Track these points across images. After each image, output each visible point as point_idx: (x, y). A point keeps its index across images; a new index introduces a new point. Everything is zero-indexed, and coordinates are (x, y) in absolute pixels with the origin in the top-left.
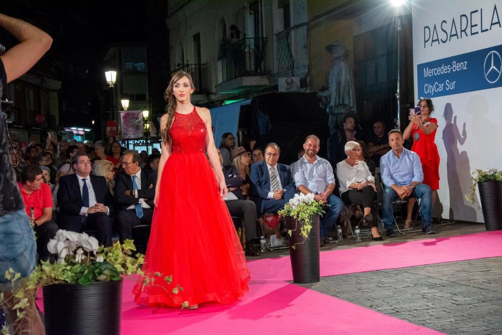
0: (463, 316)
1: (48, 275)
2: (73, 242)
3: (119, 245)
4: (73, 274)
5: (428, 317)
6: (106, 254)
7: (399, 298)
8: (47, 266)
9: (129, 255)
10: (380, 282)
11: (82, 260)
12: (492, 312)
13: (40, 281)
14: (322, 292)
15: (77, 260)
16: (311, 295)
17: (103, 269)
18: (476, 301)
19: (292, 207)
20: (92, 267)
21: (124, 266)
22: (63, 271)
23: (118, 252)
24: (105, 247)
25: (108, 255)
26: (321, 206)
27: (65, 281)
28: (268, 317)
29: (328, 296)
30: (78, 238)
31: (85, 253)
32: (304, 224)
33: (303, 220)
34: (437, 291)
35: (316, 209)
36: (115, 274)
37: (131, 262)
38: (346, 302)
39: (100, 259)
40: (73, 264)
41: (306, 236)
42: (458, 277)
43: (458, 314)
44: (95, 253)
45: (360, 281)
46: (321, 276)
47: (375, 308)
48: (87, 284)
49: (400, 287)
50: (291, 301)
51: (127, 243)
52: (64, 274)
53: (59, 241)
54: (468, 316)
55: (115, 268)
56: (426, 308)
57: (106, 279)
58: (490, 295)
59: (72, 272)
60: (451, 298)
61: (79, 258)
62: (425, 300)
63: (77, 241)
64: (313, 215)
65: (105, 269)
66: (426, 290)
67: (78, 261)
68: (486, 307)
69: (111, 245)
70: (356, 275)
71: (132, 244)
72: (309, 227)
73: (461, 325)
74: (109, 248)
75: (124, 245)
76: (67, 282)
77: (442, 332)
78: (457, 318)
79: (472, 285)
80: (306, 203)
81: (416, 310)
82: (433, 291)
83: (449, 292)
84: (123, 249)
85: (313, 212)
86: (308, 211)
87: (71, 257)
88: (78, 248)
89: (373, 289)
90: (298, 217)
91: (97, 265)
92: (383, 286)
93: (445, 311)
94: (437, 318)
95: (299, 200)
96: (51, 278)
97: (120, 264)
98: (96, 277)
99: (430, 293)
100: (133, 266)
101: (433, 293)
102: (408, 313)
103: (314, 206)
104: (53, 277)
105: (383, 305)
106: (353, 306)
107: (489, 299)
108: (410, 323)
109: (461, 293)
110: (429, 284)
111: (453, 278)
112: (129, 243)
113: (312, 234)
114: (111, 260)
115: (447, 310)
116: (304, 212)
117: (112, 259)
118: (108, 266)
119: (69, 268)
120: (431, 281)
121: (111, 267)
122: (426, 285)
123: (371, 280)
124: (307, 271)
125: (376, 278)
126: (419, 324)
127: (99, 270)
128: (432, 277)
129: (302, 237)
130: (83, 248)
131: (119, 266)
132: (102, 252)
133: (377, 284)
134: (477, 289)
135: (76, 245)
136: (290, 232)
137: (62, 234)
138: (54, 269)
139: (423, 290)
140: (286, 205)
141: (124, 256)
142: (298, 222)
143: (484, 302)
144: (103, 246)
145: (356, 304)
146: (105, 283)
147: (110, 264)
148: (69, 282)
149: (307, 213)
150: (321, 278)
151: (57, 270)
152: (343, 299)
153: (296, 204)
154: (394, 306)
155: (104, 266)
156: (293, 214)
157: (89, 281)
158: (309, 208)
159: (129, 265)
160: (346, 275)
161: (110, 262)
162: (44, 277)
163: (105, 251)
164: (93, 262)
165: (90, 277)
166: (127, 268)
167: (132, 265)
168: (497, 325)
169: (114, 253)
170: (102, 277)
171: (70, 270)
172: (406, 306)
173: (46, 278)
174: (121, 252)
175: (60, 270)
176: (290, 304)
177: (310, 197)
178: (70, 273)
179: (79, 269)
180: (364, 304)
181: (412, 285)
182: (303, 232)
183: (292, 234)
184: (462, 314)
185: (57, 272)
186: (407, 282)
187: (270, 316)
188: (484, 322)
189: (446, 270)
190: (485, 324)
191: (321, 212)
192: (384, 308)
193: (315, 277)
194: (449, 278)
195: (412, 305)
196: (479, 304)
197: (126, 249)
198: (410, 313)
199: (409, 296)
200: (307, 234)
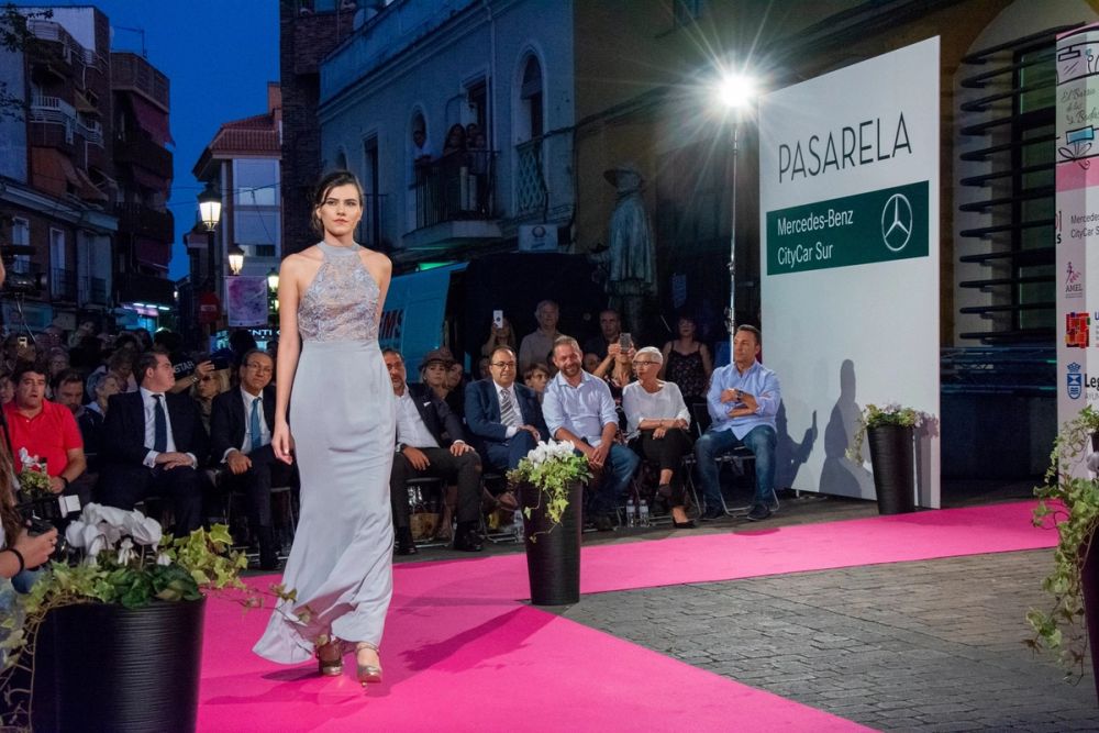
0: (830, 670)
1: (64, 587)
2: (114, 527)
4: (113, 587)
5: (768, 671)
6: (177, 550)
8: (61, 570)
9: (218, 554)
10: (687, 606)
11: (130, 561)
12: (881, 663)
13: (49, 598)
14: (580, 622)
15: (120, 561)
16: (562, 627)
17: (169, 578)
18: (854, 642)
19: (533, 466)
20: (149, 574)
21: (210, 573)
22: (94, 580)
23: (200, 546)
24: (174, 537)
25: (180, 551)
27: (96, 599)
28: (481, 667)
29: (593, 629)
30: (125, 519)
31: (137, 547)
32: (554, 497)
33: (552, 489)
34: (787, 624)
35: (576, 470)
36: (191, 590)
37: (222, 566)
38: (624, 642)
39: (165, 559)
40: (114, 568)
41: (557, 520)
42: (825, 598)
43: (822, 666)
44: (155, 548)
45: (651, 603)
48: (136, 605)
49: (722, 614)
50: (524, 639)
51: (217, 530)
52: (94, 586)
53: (87, 524)
54: (842, 671)
55: (192, 577)
56: (766, 653)
57: (171, 598)
58: (879, 633)
59: (111, 583)
60: (810, 637)
61: (124, 557)
62: (766, 640)
63: (123, 526)
64: (570, 482)
65: (174, 578)
66: (767, 622)
67: (123, 563)
68: (869, 655)
70: (645, 592)
71: (226, 532)
72: (562, 503)
73: (824, 688)
74: (182, 539)
75: (210, 535)
76: (101, 600)
77: (791, 699)
78: (818, 674)
79: (848, 614)
80: (558, 459)
81: (748, 658)
82: (781, 623)
83: (808, 625)
84: (208, 540)
85: (571, 476)
86: (562, 474)
87: (109, 554)
88: (123, 538)
89: (674, 619)
90: (544, 483)
91: (158, 570)
92: (695, 612)
93: (799, 661)
94: (785, 674)
95: (546, 453)
96: (70, 592)
97: (201, 568)
98: (156, 593)
99: (774, 628)
100: (226, 574)
101: (784, 626)
102: (733, 663)
103: (572, 465)
104: (74, 591)
105: (691, 648)
106: (637, 649)
107: (877, 640)
108: (736, 683)
109: (829, 628)
110: (774, 610)
111: (816, 599)
112: (221, 531)
113: (567, 515)
114: (185, 563)
115: (803, 659)
116: (554, 475)
117: (187, 558)
118: (179, 573)
119: (104, 574)
120: (779, 605)
121: (183, 575)
122: (770, 613)
123: (671, 601)
124: (557, 582)
125: (680, 598)
126: (752, 685)
127: (161, 580)
128: (780, 598)
129: (548, 521)
130: (129, 536)
131: (200, 573)
132: (170, 545)
133: (682, 610)
134: (858, 621)
135: (121, 532)
136: (527, 511)
137: (93, 511)
138: (75, 577)
139: (762, 621)
140: (521, 461)
141: (210, 554)
142: (543, 492)
143: (867, 644)
144: (172, 535)
145: (642, 645)
146: (171, 603)
147: (182, 570)
148: (104, 600)
149: (560, 477)
150: (581, 597)
151: (82, 580)
152: (618, 636)
153: (541, 460)
154: (710, 651)
155: (172, 573)
156: (534, 479)
157: (142, 600)
158: (564, 468)
159: (219, 570)
160: (628, 592)
161: (184, 566)
162: (58, 591)
163: (174, 545)
164: (153, 567)
165: (145, 593)
166: (216, 577)
167: (225, 571)
168: (888, 686)
169: (192, 548)
170: (167, 594)
171: (107, 580)
172: (734, 650)
173: (59, 593)
174: (205, 547)
175: (88, 578)
176: (523, 643)
177: (567, 447)
178: (106, 584)
179: (124, 578)
180: (656, 646)
181: (743, 612)
182: (551, 511)
183: (531, 516)
184: (828, 666)
185: (82, 582)
186: (735, 606)
187: (485, 666)
188: (865, 680)
189: (806, 586)
190: (867, 684)
191: (584, 475)
192: (690, 654)
193: (571, 594)
194: (810, 599)
195: (741, 648)
196: (860, 649)
197: (213, 541)
198: (737, 663)
199: (738, 632)
200: (558, 515)
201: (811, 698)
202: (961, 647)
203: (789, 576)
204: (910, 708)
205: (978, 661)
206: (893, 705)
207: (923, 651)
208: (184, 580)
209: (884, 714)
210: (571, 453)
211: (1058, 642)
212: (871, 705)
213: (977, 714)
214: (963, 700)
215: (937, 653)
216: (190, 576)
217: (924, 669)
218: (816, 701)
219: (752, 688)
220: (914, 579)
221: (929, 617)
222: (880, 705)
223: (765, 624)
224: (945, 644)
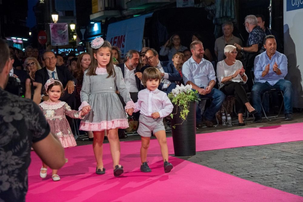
5: (275, 180)
7: (254, 167)
10: (243, 155)
14: (195, 162)
19: (174, 96)
29: (200, 165)
32: (183, 109)
33: (182, 105)
34: (287, 162)
35: (193, 97)
41: (185, 119)
43: (300, 178)
45: (227, 154)
46: (196, 151)
47: (235, 174)
49: (258, 158)
56: (275, 173)
60: (297, 167)
62: (276, 168)
64: (190, 102)
66: (278, 161)
70: (225, 150)
72: (187, 111)
77: (284, 191)
78: (298, 181)
80: (185, 92)
81: (267, 175)
82: (284, 161)
83: (297, 162)
85: (191, 100)
86: (187, 99)
89: (237, 160)
90: (179, 103)
92: (246, 158)
93: (290, 176)
94: (283, 181)
95: (180, 90)
99: (281, 163)
101: (286, 163)
102: (260, 177)
103: (191, 95)
105: (242, 172)
106: (218, 172)
108: (260, 185)
110: (282, 156)
113: (189, 116)
115: (292, 175)
116: (183, 100)
120: (284, 154)
122: (279, 158)
123: (236, 154)
124: (186, 146)
125: (240, 152)
126: (267, 186)
128: (286, 152)
129: (181, 119)
133: (240, 157)
136: (172, 115)
139: (275, 161)
140: (169, 94)
142: (178, 107)
145: (221, 171)
149: (186, 100)
150: (196, 153)
152: (211, 167)
153: (177, 93)
154: (251, 173)
156: (174, 101)
158: (188, 96)
160: (218, 150)
172: (261, 172)
177: (189, 87)
180: (227, 171)
181: (268, 157)
182: (181, 115)
183: (173, 117)
186: (264, 155)
189: (298, 146)
191: (197, 99)
192: (242, 174)
193: (192, 151)
194: (299, 152)
195: (264, 171)
198: (262, 177)
199: (264, 165)
200: (185, 116)
201: (293, 190)
203: (292, 143)
210: (191, 90)
218: (295, 192)
219: (267, 187)
223: (277, 162)
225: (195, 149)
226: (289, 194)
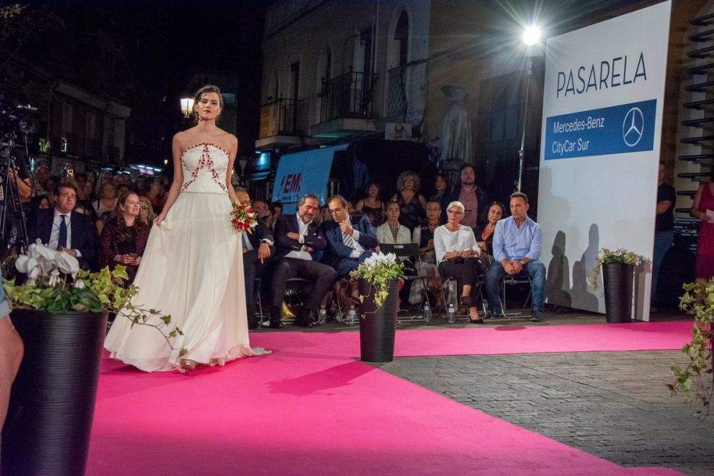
0: (549, 410)
2: (49, 261)
3: (108, 271)
4: (43, 299)
5: (508, 409)
6: (92, 280)
7: (479, 386)
8: (9, 285)
9: (120, 286)
10: (464, 368)
11: (57, 284)
12: (585, 408)
14: (391, 373)
15: (50, 283)
16: (378, 375)
17: (81, 296)
18: (570, 396)
19: (367, 269)
20: (68, 293)
21: (111, 297)
22: (31, 294)
23: (106, 279)
24: (91, 272)
25: (93, 282)
26: (403, 270)
27: (31, 306)
28: (317, 394)
29: (398, 378)
30: (56, 256)
31: (61, 275)
32: (379, 289)
33: (379, 284)
34: (528, 382)
35: (396, 273)
36: (96, 306)
37: (121, 293)
38: (418, 386)
39: (80, 285)
40: (45, 287)
41: (380, 304)
42: (557, 369)
43: (545, 408)
44: (74, 276)
45: (440, 364)
46: (394, 355)
47: (449, 395)
48: (58, 312)
49: (486, 374)
50: (351, 379)
51: (118, 270)
52: (30, 298)
53: (31, 257)
54: (556, 411)
55: (99, 299)
56: (509, 398)
57: (83, 310)
58: (588, 391)
59: (43, 297)
60: (542, 391)
61: (53, 281)
62: (511, 391)
63: (55, 260)
64: (391, 280)
65: (85, 297)
66: (515, 380)
67: (52, 285)
68: (579, 404)
69: (99, 271)
70: (438, 358)
71: (124, 271)
72: (384, 294)
73: (542, 421)
74: (96, 274)
75: (113, 272)
76: (35, 308)
77: (518, 426)
78: (540, 412)
79: (571, 379)
80: (385, 265)
81: (496, 400)
82: (524, 381)
83: (542, 384)
84: (112, 278)
85: (392, 277)
86: (386, 275)
88: (54, 269)
89: (453, 375)
90: (373, 280)
91: (75, 291)
92: (468, 372)
93: (530, 404)
94: (519, 411)
95: (377, 261)
97: (106, 294)
98: (71, 305)
99: (519, 384)
100: (121, 299)
101: (526, 384)
102: (485, 403)
103: (393, 270)
104: (16, 300)
105: (460, 392)
106: (424, 390)
107: (586, 395)
108: (484, 414)
109: (555, 386)
110: (521, 374)
111: (551, 369)
112: (121, 270)
113: (388, 302)
114: (95, 289)
115: (533, 403)
116: (380, 275)
117: (98, 287)
118: (90, 295)
119: (38, 291)
120: (525, 371)
121: (92, 296)
122: (517, 375)
123: (454, 365)
124: (378, 347)
125: (460, 363)
126: (494, 416)
127: (76, 298)
128: (527, 367)
129: (374, 306)
130: (59, 269)
131: (105, 296)
132: (87, 278)
133: (459, 370)
134: (575, 383)
135: (53, 265)
136: (361, 298)
137: (35, 249)
138: (18, 291)
139: (511, 380)
140: (360, 265)
141: (114, 286)
142: (373, 286)
143: (578, 397)
144: (89, 271)
145: (428, 388)
146: (81, 313)
147: (92, 292)
148: (37, 308)
149: (384, 277)
150: (394, 358)
151: (23, 293)
152: (414, 382)
153: (373, 265)
154: (472, 395)
155: (84, 294)
156: (367, 277)
157: (62, 309)
158: (388, 271)
159: (117, 296)
160: (427, 357)
161: (94, 291)
163: (90, 278)
164: (71, 288)
165: (64, 305)
166: (114, 300)
167: (121, 297)
168: (586, 422)
169: (100, 280)
171: (40, 294)
172: (487, 395)
174: (110, 280)
175: (27, 292)
176: (351, 381)
177: (391, 258)
178: (39, 297)
179: (51, 294)
180: (437, 389)
181: (500, 374)
182: (376, 299)
183: (363, 301)
184: (549, 408)
185: (22, 295)
186: (496, 370)
187: (320, 393)
188: (572, 418)
189: (547, 361)
190: (572, 420)
192: (459, 395)
193: (388, 356)
194: (547, 369)
195: (493, 394)
196: (572, 400)
197: (116, 276)
198: (488, 403)
199: (494, 385)
200: (381, 301)
201: (532, 427)
202: (641, 402)
203: (537, 354)
204: (598, 436)
205: (651, 412)
206: (586, 433)
207: (615, 404)
208: (92, 299)
209: (580, 438)
210: (393, 262)
211: (689, 387)
212: (572, 432)
213: (642, 442)
214: (634, 433)
215: (624, 406)
216: (97, 297)
217: (614, 414)
218: (535, 428)
220: (621, 361)
221: (625, 384)
222: (578, 433)
224: (631, 400)
225: (392, 353)
226: (527, 430)
